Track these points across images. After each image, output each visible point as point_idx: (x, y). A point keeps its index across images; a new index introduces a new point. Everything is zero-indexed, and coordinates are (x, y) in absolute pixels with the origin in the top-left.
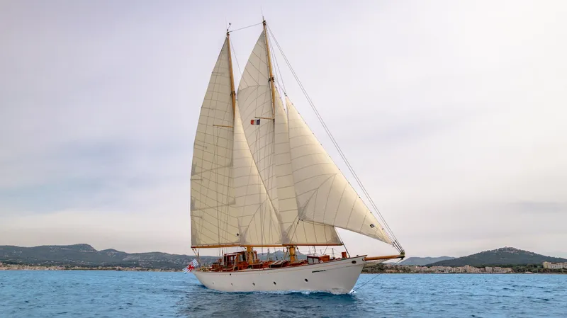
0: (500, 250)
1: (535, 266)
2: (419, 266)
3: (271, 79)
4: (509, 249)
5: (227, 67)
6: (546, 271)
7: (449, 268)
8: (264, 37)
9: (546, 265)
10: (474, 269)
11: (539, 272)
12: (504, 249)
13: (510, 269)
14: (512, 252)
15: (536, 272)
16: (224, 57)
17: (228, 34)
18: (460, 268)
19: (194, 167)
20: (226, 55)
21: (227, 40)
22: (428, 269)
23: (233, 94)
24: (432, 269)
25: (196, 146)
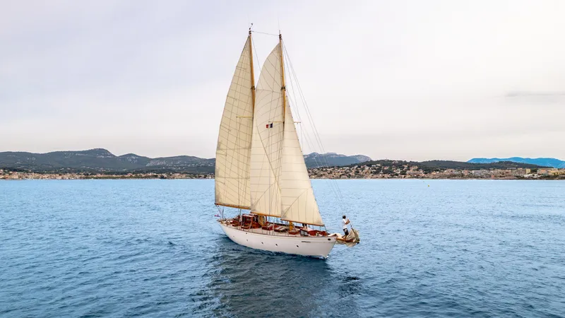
3: (283, 88)
5: (249, 64)
8: (279, 48)
16: (247, 54)
17: (250, 33)
19: (219, 144)
20: (248, 52)
21: (249, 37)
23: (253, 88)
25: (222, 128)
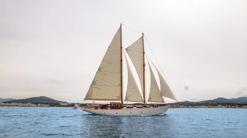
0: (40, 97)
1: (57, 104)
2: (3, 102)
4: (44, 97)
6: (61, 106)
7: (21, 104)
9: (61, 104)
10: (33, 105)
11: (59, 106)
12: (42, 97)
13: (48, 105)
14: (45, 98)
15: (58, 106)
18: (27, 104)
21: (121, 27)
22: (9, 104)
24: (11, 104)
